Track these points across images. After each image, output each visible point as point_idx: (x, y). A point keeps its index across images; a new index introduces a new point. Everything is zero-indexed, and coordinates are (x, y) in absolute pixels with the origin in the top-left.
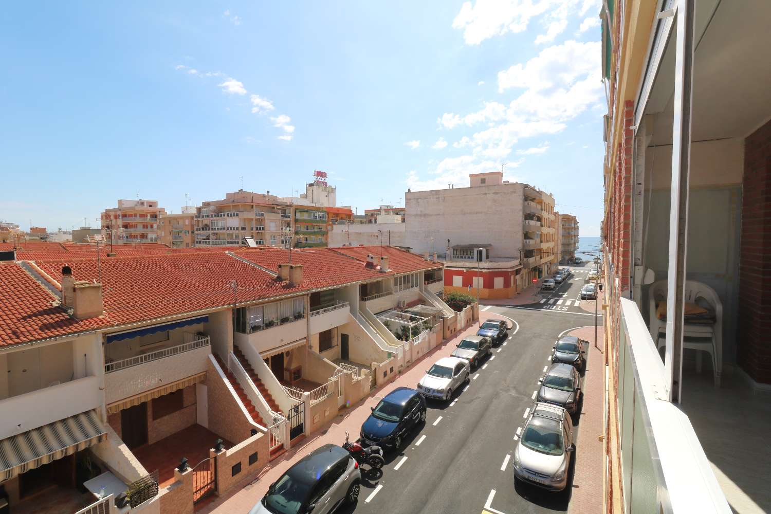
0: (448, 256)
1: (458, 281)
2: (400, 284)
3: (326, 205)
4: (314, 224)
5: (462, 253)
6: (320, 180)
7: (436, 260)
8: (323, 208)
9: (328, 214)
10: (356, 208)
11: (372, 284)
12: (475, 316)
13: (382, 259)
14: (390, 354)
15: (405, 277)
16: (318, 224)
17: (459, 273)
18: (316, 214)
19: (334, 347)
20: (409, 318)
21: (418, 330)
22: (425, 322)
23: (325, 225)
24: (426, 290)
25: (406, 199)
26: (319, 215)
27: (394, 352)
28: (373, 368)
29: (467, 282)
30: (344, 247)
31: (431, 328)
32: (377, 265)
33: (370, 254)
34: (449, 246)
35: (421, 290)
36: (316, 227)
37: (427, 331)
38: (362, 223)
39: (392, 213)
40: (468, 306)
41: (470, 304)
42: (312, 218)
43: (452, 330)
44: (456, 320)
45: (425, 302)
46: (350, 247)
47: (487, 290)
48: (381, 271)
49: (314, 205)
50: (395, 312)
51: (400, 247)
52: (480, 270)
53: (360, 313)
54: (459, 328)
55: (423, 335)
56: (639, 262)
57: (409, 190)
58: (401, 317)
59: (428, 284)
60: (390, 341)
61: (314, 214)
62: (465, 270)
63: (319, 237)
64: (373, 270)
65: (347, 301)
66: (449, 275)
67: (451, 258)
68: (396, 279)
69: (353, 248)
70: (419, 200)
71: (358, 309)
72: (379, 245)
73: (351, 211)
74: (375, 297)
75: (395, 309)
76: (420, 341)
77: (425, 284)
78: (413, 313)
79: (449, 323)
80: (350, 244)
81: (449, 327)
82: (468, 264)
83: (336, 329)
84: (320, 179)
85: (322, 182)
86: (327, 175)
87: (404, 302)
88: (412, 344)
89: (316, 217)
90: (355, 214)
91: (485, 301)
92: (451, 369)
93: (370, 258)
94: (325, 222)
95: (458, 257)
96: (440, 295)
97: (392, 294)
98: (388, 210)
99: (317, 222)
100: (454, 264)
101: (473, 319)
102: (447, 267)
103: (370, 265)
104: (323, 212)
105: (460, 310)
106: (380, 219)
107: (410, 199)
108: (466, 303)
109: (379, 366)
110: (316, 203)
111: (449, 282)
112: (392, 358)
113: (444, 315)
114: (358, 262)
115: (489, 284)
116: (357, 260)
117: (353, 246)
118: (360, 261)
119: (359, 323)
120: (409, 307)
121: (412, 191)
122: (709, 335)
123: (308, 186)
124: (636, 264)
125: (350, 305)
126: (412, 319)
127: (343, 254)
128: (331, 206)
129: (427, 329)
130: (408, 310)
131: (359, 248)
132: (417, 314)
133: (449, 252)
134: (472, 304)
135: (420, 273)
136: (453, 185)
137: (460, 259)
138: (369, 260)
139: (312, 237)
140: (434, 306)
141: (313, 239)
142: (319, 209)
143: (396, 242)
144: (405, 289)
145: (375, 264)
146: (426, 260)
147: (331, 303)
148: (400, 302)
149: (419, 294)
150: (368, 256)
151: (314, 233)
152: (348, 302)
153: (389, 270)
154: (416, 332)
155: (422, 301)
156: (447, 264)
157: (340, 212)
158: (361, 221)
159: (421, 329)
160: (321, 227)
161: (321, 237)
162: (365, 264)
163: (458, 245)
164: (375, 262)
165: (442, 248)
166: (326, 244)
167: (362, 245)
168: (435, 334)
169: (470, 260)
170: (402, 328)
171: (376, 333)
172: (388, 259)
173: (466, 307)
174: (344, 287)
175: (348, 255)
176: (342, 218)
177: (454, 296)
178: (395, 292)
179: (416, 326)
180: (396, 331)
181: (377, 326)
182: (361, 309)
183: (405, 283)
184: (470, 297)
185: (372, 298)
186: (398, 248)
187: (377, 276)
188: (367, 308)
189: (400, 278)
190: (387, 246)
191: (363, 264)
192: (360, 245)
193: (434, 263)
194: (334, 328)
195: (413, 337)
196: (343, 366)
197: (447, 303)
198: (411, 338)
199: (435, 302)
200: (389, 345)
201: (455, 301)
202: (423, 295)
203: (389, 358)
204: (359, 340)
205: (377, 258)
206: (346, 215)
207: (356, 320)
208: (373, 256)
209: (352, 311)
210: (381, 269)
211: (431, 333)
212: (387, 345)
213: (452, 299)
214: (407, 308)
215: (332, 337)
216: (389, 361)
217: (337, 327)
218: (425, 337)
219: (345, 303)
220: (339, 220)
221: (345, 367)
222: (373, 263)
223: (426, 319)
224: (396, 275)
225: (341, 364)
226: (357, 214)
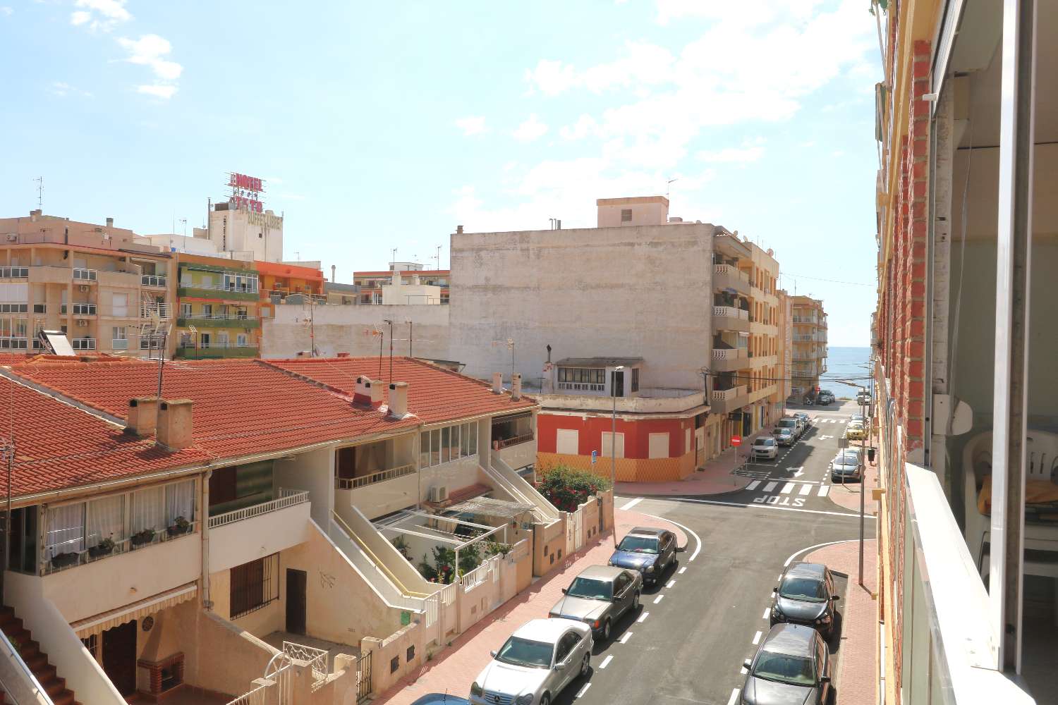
0: (547, 383)
1: (568, 441)
2: (435, 449)
3: (259, 257)
4: (226, 302)
5: (578, 377)
6: (245, 196)
7: (519, 392)
8: (249, 263)
9: (262, 278)
10: (334, 267)
11: (367, 448)
12: (607, 523)
13: (392, 387)
14: (406, 616)
15: (446, 431)
16: (237, 303)
17: (569, 423)
18: (233, 279)
19: (268, 601)
20: (454, 527)
21: (476, 556)
22: (492, 538)
23: (254, 304)
24: (495, 462)
25: (453, 249)
26: (239, 279)
27: (417, 611)
28: (365, 651)
29: (589, 445)
30: (300, 358)
31: (505, 551)
32: (380, 403)
33: (364, 377)
34: (549, 362)
35: (483, 462)
36: (232, 310)
37: (496, 558)
38: (345, 302)
39: (418, 281)
40: (591, 499)
41: (595, 494)
42: (223, 286)
43: (552, 556)
44: (563, 532)
45: (492, 490)
46: (316, 358)
47: (633, 463)
48: (390, 418)
49: (228, 256)
50: (422, 514)
51: (436, 361)
52: (617, 416)
53: (336, 519)
54: (569, 548)
55: (487, 568)
56: (943, 387)
57: (460, 228)
58: (435, 526)
59: (500, 447)
60: (409, 585)
61: (227, 278)
62: (584, 416)
63: (239, 334)
64: (370, 415)
65: (304, 489)
66: (550, 426)
67: (553, 388)
68: (424, 436)
69: (323, 361)
70: (483, 253)
71: (331, 507)
72: (386, 354)
73: (320, 274)
74: (376, 479)
75: (421, 508)
76: (479, 583)
77: (493, 447)
78: (464, 516)
79: (546, 539)
80: (315, 351)
81: (546, 548)
82: (591, 403)
83: (274, 560)
84: (246, 193)
85: (248, 202)
86: (263, 183)
87: (443, 491)
88: (459, 592)
89: (232, 285)
90: (330, 280)
91: (628, 487)
92: (550, 646)
93: (364, 384)
94: (254, 298)
95: (569, 387)
96: (527, 472)
97: (411, 470)
98: (409, 274)
99: (232, 296)
100: (560, 402)
101: (601, 530)
102: (544, 408)
103: (363, 403)
104: (249, 272)
105: (572, 508)
106: (390, 294)
107: (461, 251)
108: (585, 491)
109: (380, 645)
110: (232, 251)
111: (548, 445)
112: (412, 625)
113: (534, 519)
114: (336, 395)
115: (637, 448)
116: (331, 389)
117: (321, 357)
118: (338, 391)
119: (332, 543)
120: (454, 504)
121: (465, 231)
123: (213, 209)
125: (310, 498)
126: (462, 531)
127: (296, 375)
128: (271, 260)
129: (495, 552)
130: (453, 508)
131: (336, 361)
132: (471, 517)
133: (550, 375)
134: (600, 494)
135: (481, 421)
136: (559, 222)
137: (573, 391)
138: (361, 389)
139: (221, 332)
140: (513, 500)
141: (224, 338)
142: (239, 267)
143: (426, 350)
144: (446, 459)
145: (374, 399)
146: (496, 393)
147: (264, 495)
148: (434, 489)
149: (480, 472)
150: (359, 381)
151: (226, 324)
152: (307, 492)
153: (408, 415)
154: (469, 562)
155: (484, 488)
156: (545, 401)
157: (292, 275)
158: (344, 298)
159: (482, 555)
160: (243, 309)
161: (243, 335)
162: (350, 399)
163: (569, 359)
164: (375, 395)
165: (536, 366)
166: (255, 352)
167: (344, 355)
168: (514, 565)
169: (599, 393)
170: (438, 553)
171: (374, 565)
172: (407, 389)
173: (586, 500)
174: (298, 455)
175: (310, 378)
176: (297, 290)
177: (558, 475)
178: (422, 466)
179: (471, 547)
180: (422, 561)
181: (376, 548)
182: (337, 508)
183: (445, 445)
184: (596, 479)
185: (365, 483)
186: (432, 363)
187: (380, 429)
188: (354, 507)
189: (435, 433)
190: (405, 358)
191: (346, 399)
192: (339, 355)
193: (515, 399)
194: (271, 555)
195: (463, 574)
196: (289, 648)
197: (543, 492)
198: (457, 576)
199: (515, 490)
200: (406, 594)
201: (560, 487)
202: (487, 473)
203: (404, 624)
204: (331, 585)
205: (381, 385)
206: (308, 282)
207: (325, 535)
208: (371, 382)
209: (317, 513)
210: (390, 411)
211: (505, 563)
212: (400, 593)
213: (555, 483)
214: (449, 506)
215: (265, 576)
216: (403, 633)
217: (278, 553)
218: (492, 571)
219: (299, 493)
220: (290, 294)
221: (296, 651)
222: (369, 398)
223: (493, 530)
224: (426, 427)
225: (286, 645)
226: (336, 282)
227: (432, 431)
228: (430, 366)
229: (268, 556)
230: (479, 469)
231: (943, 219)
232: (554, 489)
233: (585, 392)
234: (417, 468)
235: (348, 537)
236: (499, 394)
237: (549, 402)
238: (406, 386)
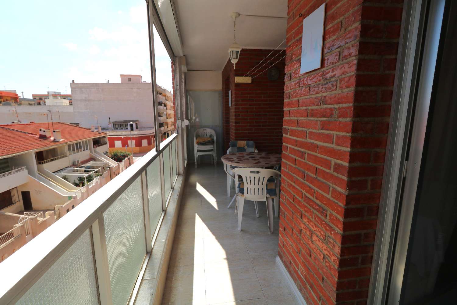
0: (110, 128)
1: (118, 144)
2: (73, 149)
5: (120, 126)
7: (101, 131)
10: (22, 93)
11: (48, 151)
13: (54, 132)
14: (70, 197)
15: (77, 144)
17: (118, 139)
19: (15, 203)
20: (83, 171)
21: (92, 177)
22: (96, 172)
24: (95, 151)
25: (71, 88)
27: (74, 195)
28: (56, 209)
29: (125, 144)
30: (13, 124)
31: (101, 175)
32: (50, 137)
33: (42, 129)
34: (110, 122)
35: (91, 152)
37: (98, 177)
38: (30, 104)
39: (59, 98)
40: (126, 158)
41: (127, 157)
43: (116, 174)
44: (119, 168)
45: (95, 159)
46: (20, 124)
47: (138, 148)
48: (55, 141)
50: (72, 168)
51: (70, 123)
52: (132, 136)
53: (39, 174)
56: (180, 118)
57: (73, 81)
58: (77, 171)
59: (96, 147)
60: (70, 189)
62: (122, 137)
64: (47, 141)
66: (112, 141)
67: (112, 129)
68: (69, 146)
69: (24, 125)
70: (83, 89)
71: (36, 170)
72: (50, 121)
73: (17, 95)
74: (52, 160)
75: (71, 167)
76: (94, 184)
77: (94, 147)
78: (87, 167)
79: (114, 170)
80: (19, 121)
81: (114, 173)
82: (124, 133)
83: (15, 190)
87: (78, 161)
88: (87, 188)
90: (22, 97)
91: (137, 154)
95: (117, 129)
96: (106, 153)
97: (66, 156)
98: (56, 95)
100: (115, 133)
102: (109, 135)
103: (43, 137)
105: (121, 161)
106: (49, 102)
107: (75, 88)
108: (124, 157)
109: (62, 207)
111: (112, 145)
112: (73, 199)
113: (110, 166)
114: (31, 135)
115: (139, 144)
116: (29, 133)
117: (23, 123)
118: (33, 134)
119: (38, 181)
120: (83, 164)
121: (75, 82)
122: (212, 148)
124: (178, 119)
125: (27, 168)
126: (86, 171)
127: (13, 130)
129: (98, 176)
130: (83, 166)
131: (29, 124)
132: (89, 167)
133: (111, 126)
134: (129, 157)
135: (89, 140)
136: (108, 81)
137: (119, 130)
138: (42, 133)
140: (102, 161)
143: (66, 120)
144: (78, 152)
145: (48, 136)
146: (93, 132)
147: (6, 170)
148: (75, 161)
149: (90, 155)
150: (41, 130)
152: (25, 167)
153: (62, 140)
154: (90, 179)
155: (92, 159)
156: (110, 134)
157: (3, 95)
158: (29, 103)
159: (94, 177)
162: (38, 136)
163: (116, 121)
164: (48, 134)
165: (105, 123)
167: (33, 122)
168: (105, 178)
169: (126, 130)
170: (79, 179)
171: (56, 185)
172: (60, 132)
173: (125, 159)
174: (19, 155)
175: (19, 130)
176: (7, 100)
177: (116, 153)
178: (70, 155)
179: (90, 175)
180: (74, 182)
181: (56, 180)
182: (39, 170)
183: (77, 148)
184: (127, 153)
185: (49, 161)
186: (69, 124)
187: (52, 145)
188: (45, 169)
189: (73, 145)
190: (58, 123)
191: (36, 136)
192: (31, 122)
193: (100, 133)
194: (13, 188)
195: (88, 183)
196: (27, 214)
197: (112, 158)
198: (86, 184)
199: (103, 158)
200: (69, 191)
201: (117, 156)
202: (93, 155)
203: (70, 200)
204: (40, 193)
205: (49, 131)
206: (11, 97)
207: (35, 179)
208: (45, 130)
209: (30, 172)
210: (54, 139)
211: (102, 178)
212: (67, 192)
213: (115, 155)
214: (81, 165)
215: (12, 195)
216: (70, 202)
217: (16, 187)
218: (97, 181)
219: (20, 168)
220: (4, 102)
221: (30, 214)
222: (46, 136)
223: (96, 170)
224: (69, 143)
225: (25, 213)
226: (24, 98)
227: (72, 144)
228: (68, 125)
229: (12, 189)
230: (90, 154)
231: (178, 86)
232: (115, 157)
233: (122, 130)
234: (68, 155)
235: (44, 178)
236: (94, 132)
237: (111, 133)
238: (60, 131)
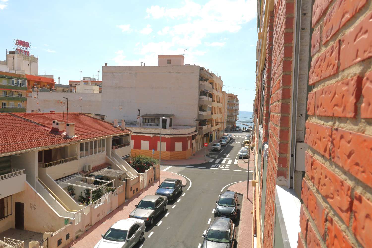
0: (138, 123)
1: (145, 145)
2: (87, 150)
3: (28, 73)
4: (13, 90)
5: (150, 121)
6: (22, 49)
7: (124, 127)
8: (23, 75)
9: (29, 81)
10: (59, 78)
11: (57, 150)
12: (157, 176)
13: (68, 125)
14: (67, 221)
15: (91, 142)
16: (18, 91)
17: (146, 138)
18: (16, 81)
19: (6, 217)
20: (93, 181)
21: (102, 193)
22: (109, 185)
23: (25, 91)
24: (113, 154)
25: (103, 72)
26: (18, 82)
27: (71, 219)
28: (45, 238)
29: (153, 146)
30: (33, 113)
31: (113, 191)
32: (63, 132)
33: (56, 121)
34: (139, 115)
35: (108, 154)
36: (15, 93)
37: (109, 193)
39: (90, 84)
40: (151, 168)
41: (152, 166)
42: (11, 84)
43: (134, 191)
44: (139, 181)
45: (111, 165)
46: (39, 113)
47: (169, 153)
48: (66, 138)
49: (14, 72)
50: (80, 176)
51: (96, 115)
52: (162, 136)
53: (39, 180)
54: (141, 187)
55: (105, 198)
57: (106, 64)
58: (86, 181)
59: (116, 148)
60: (70, 207)
61: (13, 81)
62: (151, 136)
63: (19, 103)
64: (58, 136)
65: (23, 168)
66: (138, 140)
67: (141, 125)
68: (81, 145)
69: (42, 114)
70: (115, 74)
71: (36, 175)
73: (53, 80)
74: (60, 162)
75: (80, 174)
76: (101, 204)
77: (112, 148)
78: (97, 177)
79: (131, 184)
80: (39, 110)
81: (131, 188)
82: (154, 131)
83: (10, 198)
84: (22, 48)
85: (23, 51)
86: (30, 44)
87: (89, 166)
88: (92, 208)
89: (16, 83)
90: (57, 83)
91: (166, 162)
92: (126, 231)
93: (56, 124)
94: (25, 89)
95: (147, 125)
96: (126, 158)
97: (76, 159)
98: (86, 82)
99: (15, 88)
100: (142, 130)
101: (154, 179)
102: (134, 133)
103: (55, 131)
104: (23, 79)
105: (143, 172)
106: (79, 89)
107: (106, 73)
108: (149, 165)
109: (52, 235)
110: (16, 70)
111: (137, 146)
112: (69, 225)
113: (127, 176)
114: (44, 128)
115: (170, 147)
116: (42, 125)
117: (42, 112)
118: (45, 126)
119: (35, 191)
120: (94, 171)
121: (108, 65)
123: (8, 53)
125: (25, 172)
126: (96, 183)
127: (27, 120)
128: (33, 74)
129: (109, 191)
130: (93, 173)
131: (48, 114)
132: (102, 178)
133: (139, 120)
134: (154, 166)
135: (107, 138)
136: (144, 63)
137: (148, 126)
138: (54, 126)
139: (10, 102)
140: (120, 170)
141: (12, 104)
142: (19, 77)
144: (91, 154)
145: (60, 130)
146: (115, 127)
147: (6, 171)
148: (86, 166)
149: (106, 158)
150: (54, 122)
151: (13, 99)
152: (24, 170)
153: (75, 136)
154: (98, 195)
155: (108, 165)
156: (134, 130)
157: (41, 80)
158: (63, 90)
159: (104, 192)
160: (21, 93)
161: (20, 103)
162: (50, 130)
163: (146, 115)
164: (61, 128)
165: (134, 116)
166: (24, 110)
167: (53, 111)
168: (117, 196)
169: (157, 127)
170: (86, 191)
171: (55, 199)
172: (75, 126)
173: (149, 168)
174: (22, 154)
175: (33, 121)
176: (44, 86)
177: (139, 158)
178: (81, 157)
179: (99, 189)
180: (80, 195)
181: (56, 192)
182: (40, 175)
183: (91, 148)
184: (153, 160)
185: (56, 164)
187: (61, 142)
188: (47, 174)
189: (87, 143)
190: (79, 113)
191: (48, 129)
192: (51, 112)
193: (123, 130)
194: (8, 197)
195: (94, 201)
196: (7, 240)
197: (133, 166)
198: (91, 202)
199: (121, 165)
200: (68, 211)
201: (139, 163)
202: (110, 159)
203: (66, 224)
204: (35, 208)
205: (63, 124)
206: (48, 83)
207: (32, 188)
208: (59, 122)
209: (29, 178)
210: (67, 135)
211: (113, 195)
212: (66, 210)
213: (137, 162)
214: (92, 172)
215: (5, 205)
216: (64, 229)
217: (11, 195)
218: (107, 199)
219: (20, 170)
220: (40, 88)
221: (9, 241)
222: (58, 129)
223: (108, 182)
224: (82, 141)
225: (5, 239)
226: (60, 84)
228: (92, 117)
229: (6, 197)
230: (106, 157)
232: (137, 164)
233: (152, 127)
234: (79, 157)
235: (44, 188)
236: (116, 127)
237: (138, 130)
238: (74, 125)
